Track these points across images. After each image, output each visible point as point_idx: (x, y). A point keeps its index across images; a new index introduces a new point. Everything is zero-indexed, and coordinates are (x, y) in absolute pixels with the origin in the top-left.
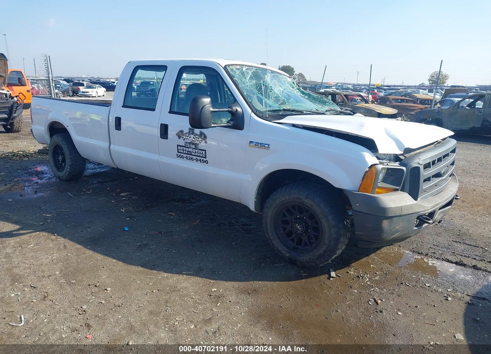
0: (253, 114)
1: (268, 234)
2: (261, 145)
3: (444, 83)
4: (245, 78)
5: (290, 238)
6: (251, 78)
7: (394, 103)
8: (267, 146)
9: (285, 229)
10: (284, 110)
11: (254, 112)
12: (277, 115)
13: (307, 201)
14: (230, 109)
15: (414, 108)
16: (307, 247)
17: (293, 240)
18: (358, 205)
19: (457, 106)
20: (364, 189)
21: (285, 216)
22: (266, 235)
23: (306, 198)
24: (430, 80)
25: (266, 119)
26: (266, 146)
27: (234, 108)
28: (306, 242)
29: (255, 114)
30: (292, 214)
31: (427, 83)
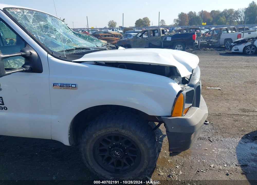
0: (49, 56)
1: (89, 165)
2: (67, 86)
3: (115, 26)
4: (29, 22)
5: (109, 164)
6: (34, 21)
7: (103, 38)
8: (75, 86)
9: (103, 156)
10: (76, 49)
11: (50, 54)
12: (72, 54)
13: (123, 131)
14: (23, 53)
15: (113, 40)
16: (127, 167)
17: (113, 164)
18: (173, 128)
19: (136, 37)
20: (176, 113)
21: (101, 145)
22: (87, 165)
23: (123, 129)
24: (109, 25)
25: (64, 59)
26: (73, 86)
27: (28, 51)
28: (125, 163)
29: (52, 55)
30: (108, 143)
31: (108, 27)
